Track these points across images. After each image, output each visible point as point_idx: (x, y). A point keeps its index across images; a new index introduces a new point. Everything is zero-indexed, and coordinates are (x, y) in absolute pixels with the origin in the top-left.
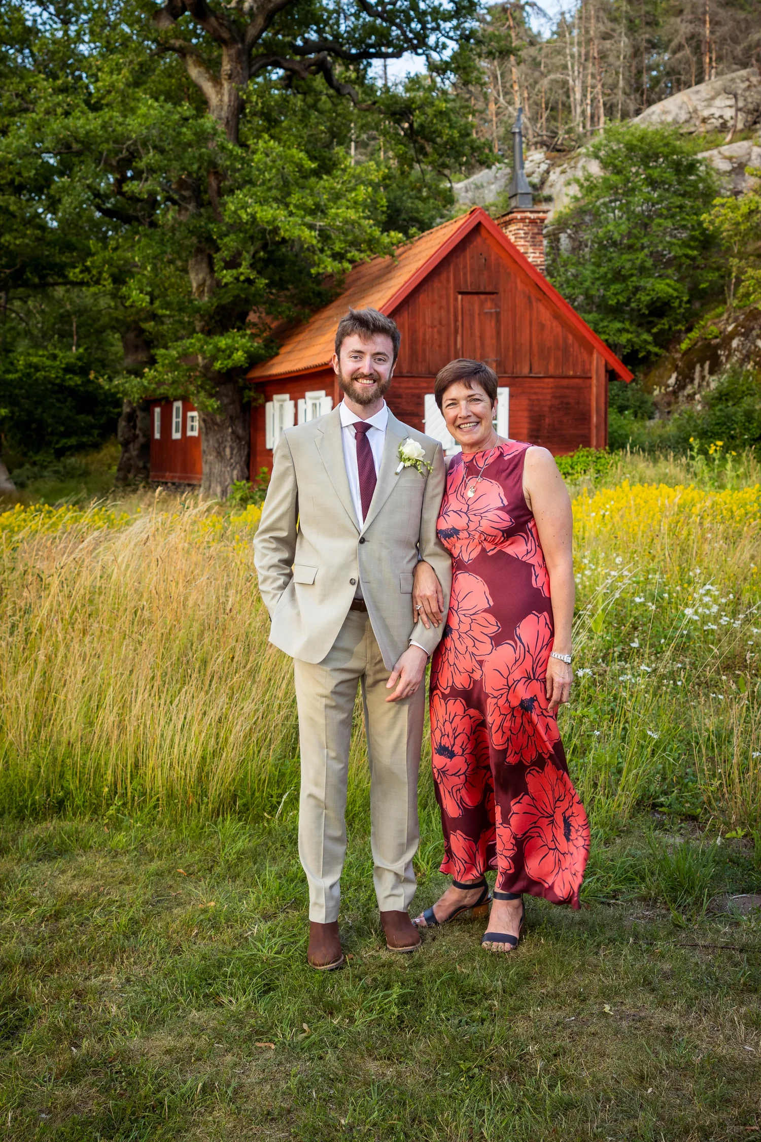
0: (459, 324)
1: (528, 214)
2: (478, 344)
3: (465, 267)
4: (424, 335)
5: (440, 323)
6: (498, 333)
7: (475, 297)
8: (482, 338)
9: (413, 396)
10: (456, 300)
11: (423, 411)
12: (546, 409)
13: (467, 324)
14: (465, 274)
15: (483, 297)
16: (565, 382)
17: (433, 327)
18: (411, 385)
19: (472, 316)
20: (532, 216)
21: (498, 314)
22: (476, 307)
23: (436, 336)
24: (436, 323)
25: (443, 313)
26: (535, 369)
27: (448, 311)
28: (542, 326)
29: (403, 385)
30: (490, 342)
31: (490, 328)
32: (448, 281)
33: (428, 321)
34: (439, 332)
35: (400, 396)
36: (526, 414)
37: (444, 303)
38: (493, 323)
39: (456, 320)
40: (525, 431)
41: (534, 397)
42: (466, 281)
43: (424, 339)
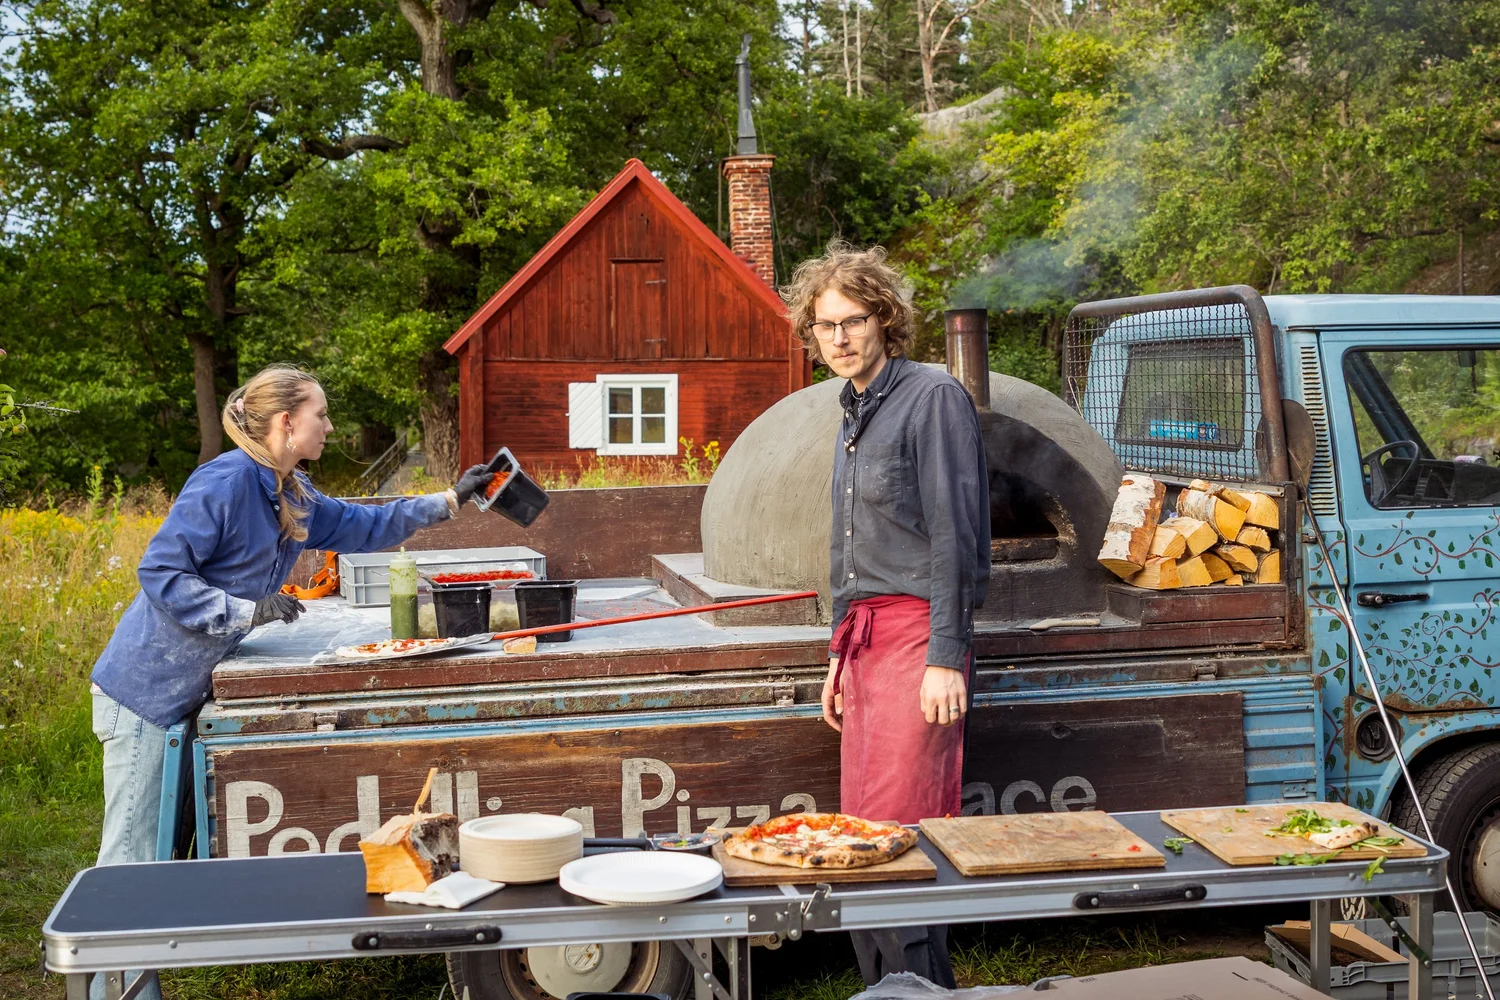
0: (613, 298)
1: (747, 163)
2: (637, 321)
3: (620, 231)
4: (568, 312)
5: (589, 296)
6: (664, 310)
7: (634, 266)
8: (642, 315)
9: (554, 384)
10: (609, 270)
11: (567, 403)
12: (729, 399)
13: (623, 298)
14: (621, 239)
15: (644, 265)
16: (753, 367)
17: (579, 303)
18: (551, 371)
19: (630, 288)
20: (752, 164)
21: (663, 287)
22: (635, 278)
23: (583, 313)
24: (583, 298)
25: (593, 285)
26: (713, 351)
27: (600, 284)
28: (722, 299)
29: (541, 372)
30: (654, 318)
31: (654, 303)
32: (599, 246)
33: (573, 296)
34: (588, 309)
35: (537, 385)
36: (701, 405)
37: (594, 274)
38: (658, 297)
39: (609, 294)
40: (700, 426)
41: (712, 385)
42: (622, 248)
43: (568, 318)
